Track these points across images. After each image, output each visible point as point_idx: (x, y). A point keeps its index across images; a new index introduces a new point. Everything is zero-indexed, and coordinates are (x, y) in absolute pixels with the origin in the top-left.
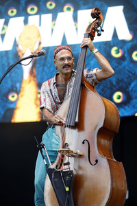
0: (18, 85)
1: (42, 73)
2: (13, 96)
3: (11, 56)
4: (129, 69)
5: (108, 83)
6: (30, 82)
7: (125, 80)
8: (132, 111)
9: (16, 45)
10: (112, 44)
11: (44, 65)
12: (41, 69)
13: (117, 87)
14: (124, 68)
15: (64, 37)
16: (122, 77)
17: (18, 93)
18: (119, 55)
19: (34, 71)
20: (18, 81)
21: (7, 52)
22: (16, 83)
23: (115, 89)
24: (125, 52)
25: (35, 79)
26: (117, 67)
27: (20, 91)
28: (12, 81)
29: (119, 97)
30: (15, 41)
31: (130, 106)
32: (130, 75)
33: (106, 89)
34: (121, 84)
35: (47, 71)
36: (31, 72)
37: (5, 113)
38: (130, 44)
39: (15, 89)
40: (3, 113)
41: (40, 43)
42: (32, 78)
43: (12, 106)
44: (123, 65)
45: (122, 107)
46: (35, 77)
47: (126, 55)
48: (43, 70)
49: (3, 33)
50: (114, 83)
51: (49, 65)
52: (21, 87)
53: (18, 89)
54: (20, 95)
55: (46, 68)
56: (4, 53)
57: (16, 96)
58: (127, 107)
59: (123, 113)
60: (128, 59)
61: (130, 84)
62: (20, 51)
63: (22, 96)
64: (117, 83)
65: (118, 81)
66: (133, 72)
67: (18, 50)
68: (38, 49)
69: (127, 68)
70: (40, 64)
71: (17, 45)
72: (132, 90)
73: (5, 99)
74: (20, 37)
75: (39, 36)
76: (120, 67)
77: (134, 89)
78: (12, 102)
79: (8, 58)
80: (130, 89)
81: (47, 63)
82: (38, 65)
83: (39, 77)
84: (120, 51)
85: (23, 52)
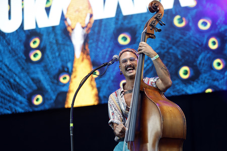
0: (69, 65)
1: (96, 49)
2: (65, 78)
3: (59, 32)
4: (195, 40)
5: (173, 57)
6: (83, 60)
7: (192, 52)
8: (201, 87)
9: (63, 19)
10: (174, 13)
11: (98, 41)
12: (94, 45)
13: (183, 61)
14: (189, 39)
15: (118, 7)
16: (188, 49)
17: (70, 74)
18: (183, 24)
19: (87, 48)
20: (70, 60)
21: (54, 28)
22: (67, 63)
23: (180, 63)
24: (189, 21)
25: (89, 57)
26: (181, 38)
27: (72, 71)
28: (62, 61)
29: (186, 73)
30: (63, 15)
31: (200, 82)
32: (197, 46)
33: (170, 64)
34: (187, 57)
35: (102, 47)
36: (84, 50)
37: (57, 98)
38: (195, 11)
39: (66, 69)
40: (54, 97)
41: (91, 16)
42: (85, 56)
43: (64, 89)
44: (188, 36)
45: (190, 84)
46: (88, 54)
47: (191, 24)
48: (97, 46)
49: (48, 6)
50: (179, 57)
51: (103, 40)
52: (72, 67)
53: (70, 70)
54: (72, 76)
55: (100, 43)
56: (51, 29)
57: (68, 77)
58: (195, 83)
59: (191, 90)
60: (193, 28)
61: (197, 57)
62: (69, 26)
63: (75, 77)
64: (183, 56)
65: (184, 54)
66: (200, 43)
67: (66, 25)
68: (89, 23)
69: (192, 38)
70: (93, 39)
71: (66, 20)
72: (200, 64)
73: (56, 81)
74: (67, 9)
75: (90, 7)
76: (185, 38)
77: (203, 62)
78: (64, 85)
79: (56, 35)
80: (198, 62)
81: (100, 38)
82: (91, 41)
83: (93, 54)
84: (184, 19)
85: (73, 27)
